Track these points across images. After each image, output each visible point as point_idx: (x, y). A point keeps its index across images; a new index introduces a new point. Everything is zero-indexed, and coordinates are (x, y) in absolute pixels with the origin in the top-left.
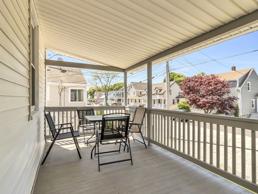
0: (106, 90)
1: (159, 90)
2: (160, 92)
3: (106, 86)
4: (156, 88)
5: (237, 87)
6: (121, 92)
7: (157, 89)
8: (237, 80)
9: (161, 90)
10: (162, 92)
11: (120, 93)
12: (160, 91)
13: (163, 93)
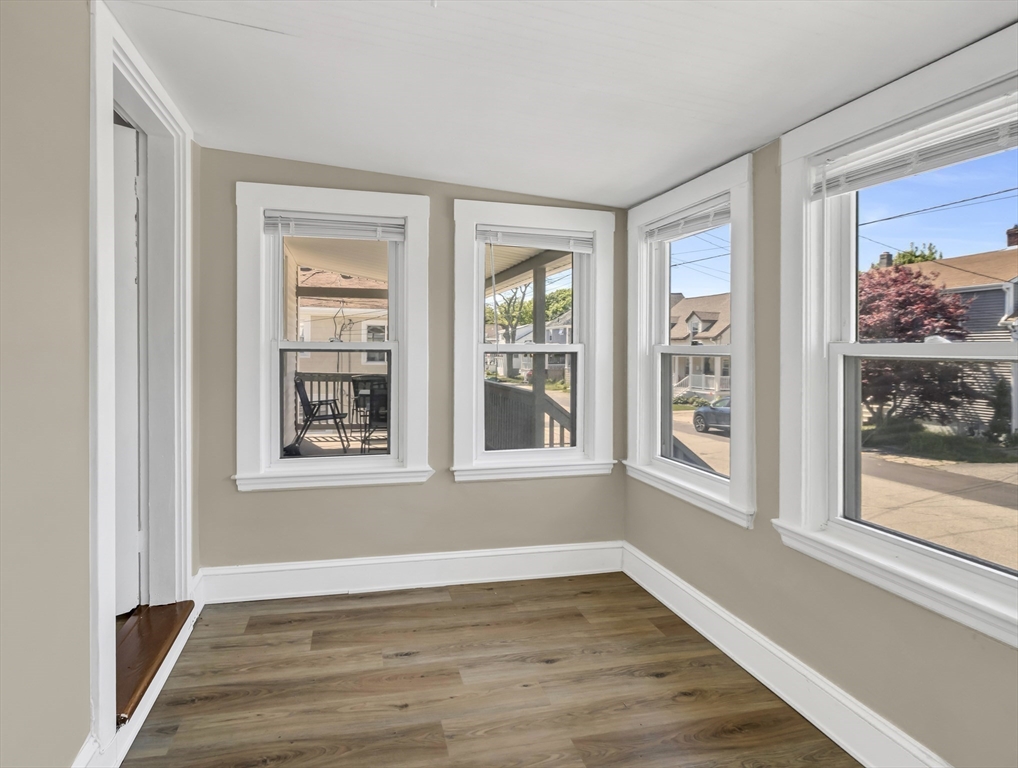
0: (510, 318)
1: (704, 321)
2: (707, 330)
3: (509, 305)
4: (693, 313)
5: (1006, 316)
6: (565, 329)
7: (695, 319)
8: (1004, 288)
9: (713, 322)
10: (714, 331)
11: (561, 332)
12: (708, 324)
13: (720, 334)
